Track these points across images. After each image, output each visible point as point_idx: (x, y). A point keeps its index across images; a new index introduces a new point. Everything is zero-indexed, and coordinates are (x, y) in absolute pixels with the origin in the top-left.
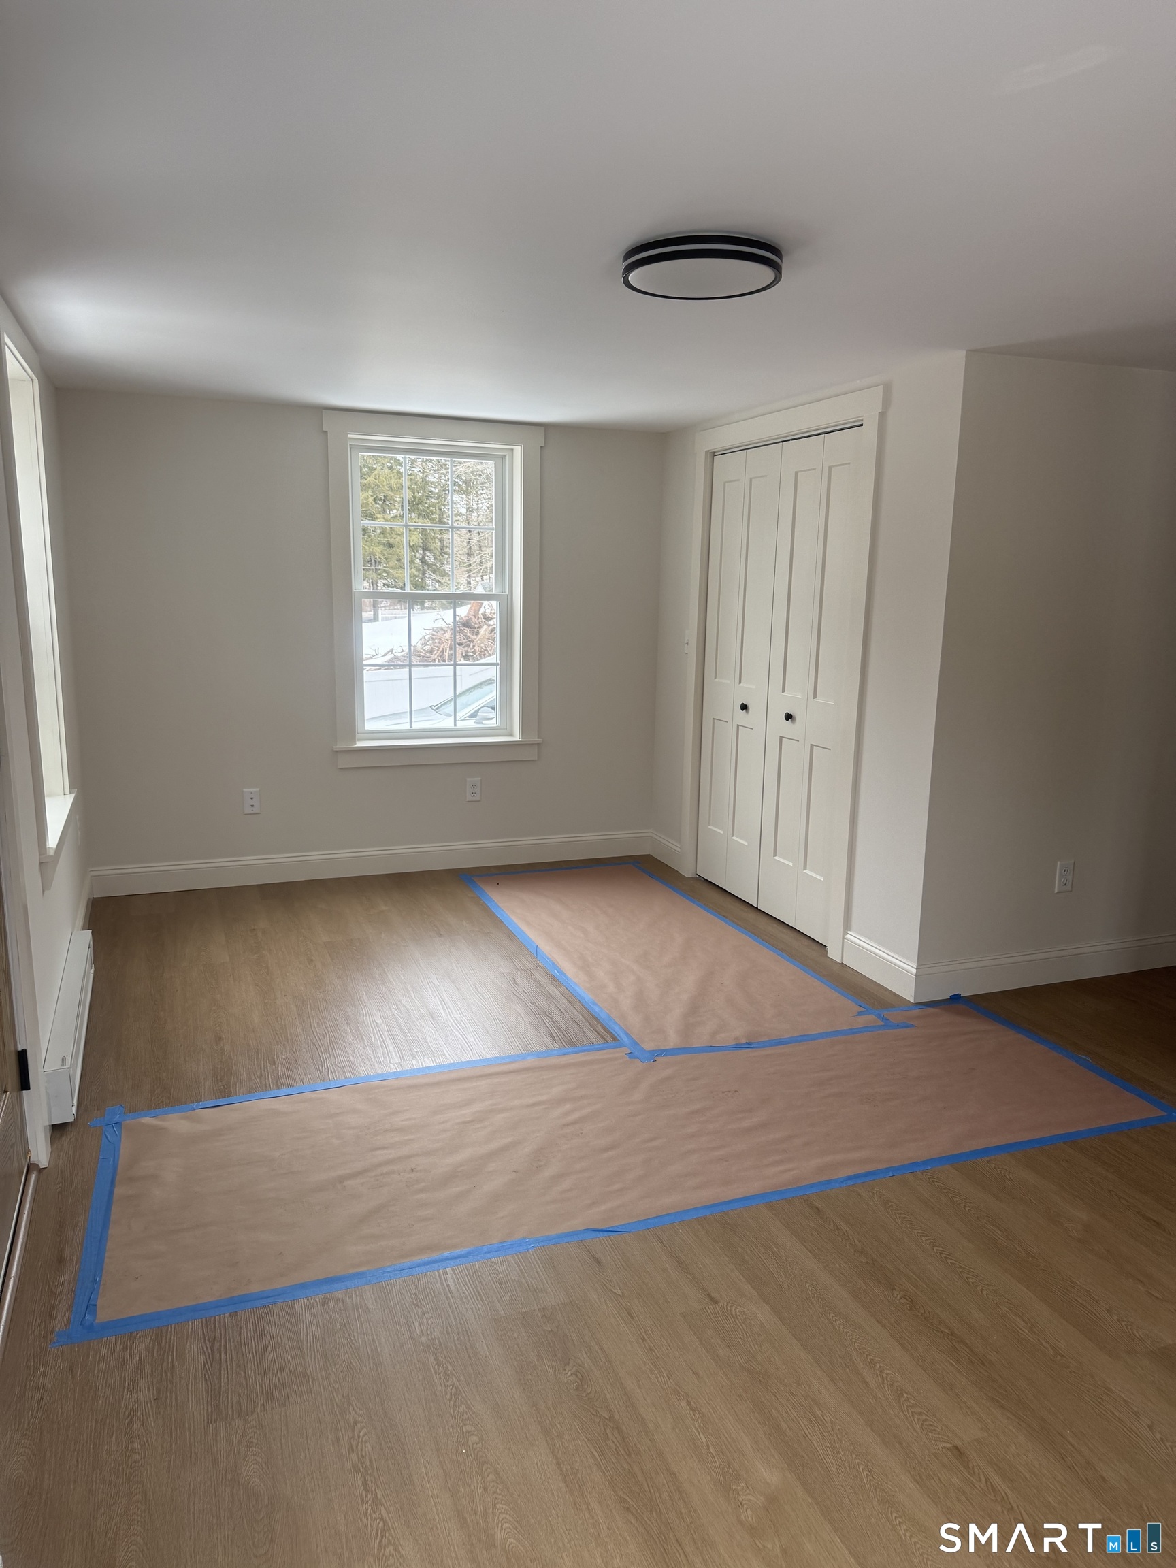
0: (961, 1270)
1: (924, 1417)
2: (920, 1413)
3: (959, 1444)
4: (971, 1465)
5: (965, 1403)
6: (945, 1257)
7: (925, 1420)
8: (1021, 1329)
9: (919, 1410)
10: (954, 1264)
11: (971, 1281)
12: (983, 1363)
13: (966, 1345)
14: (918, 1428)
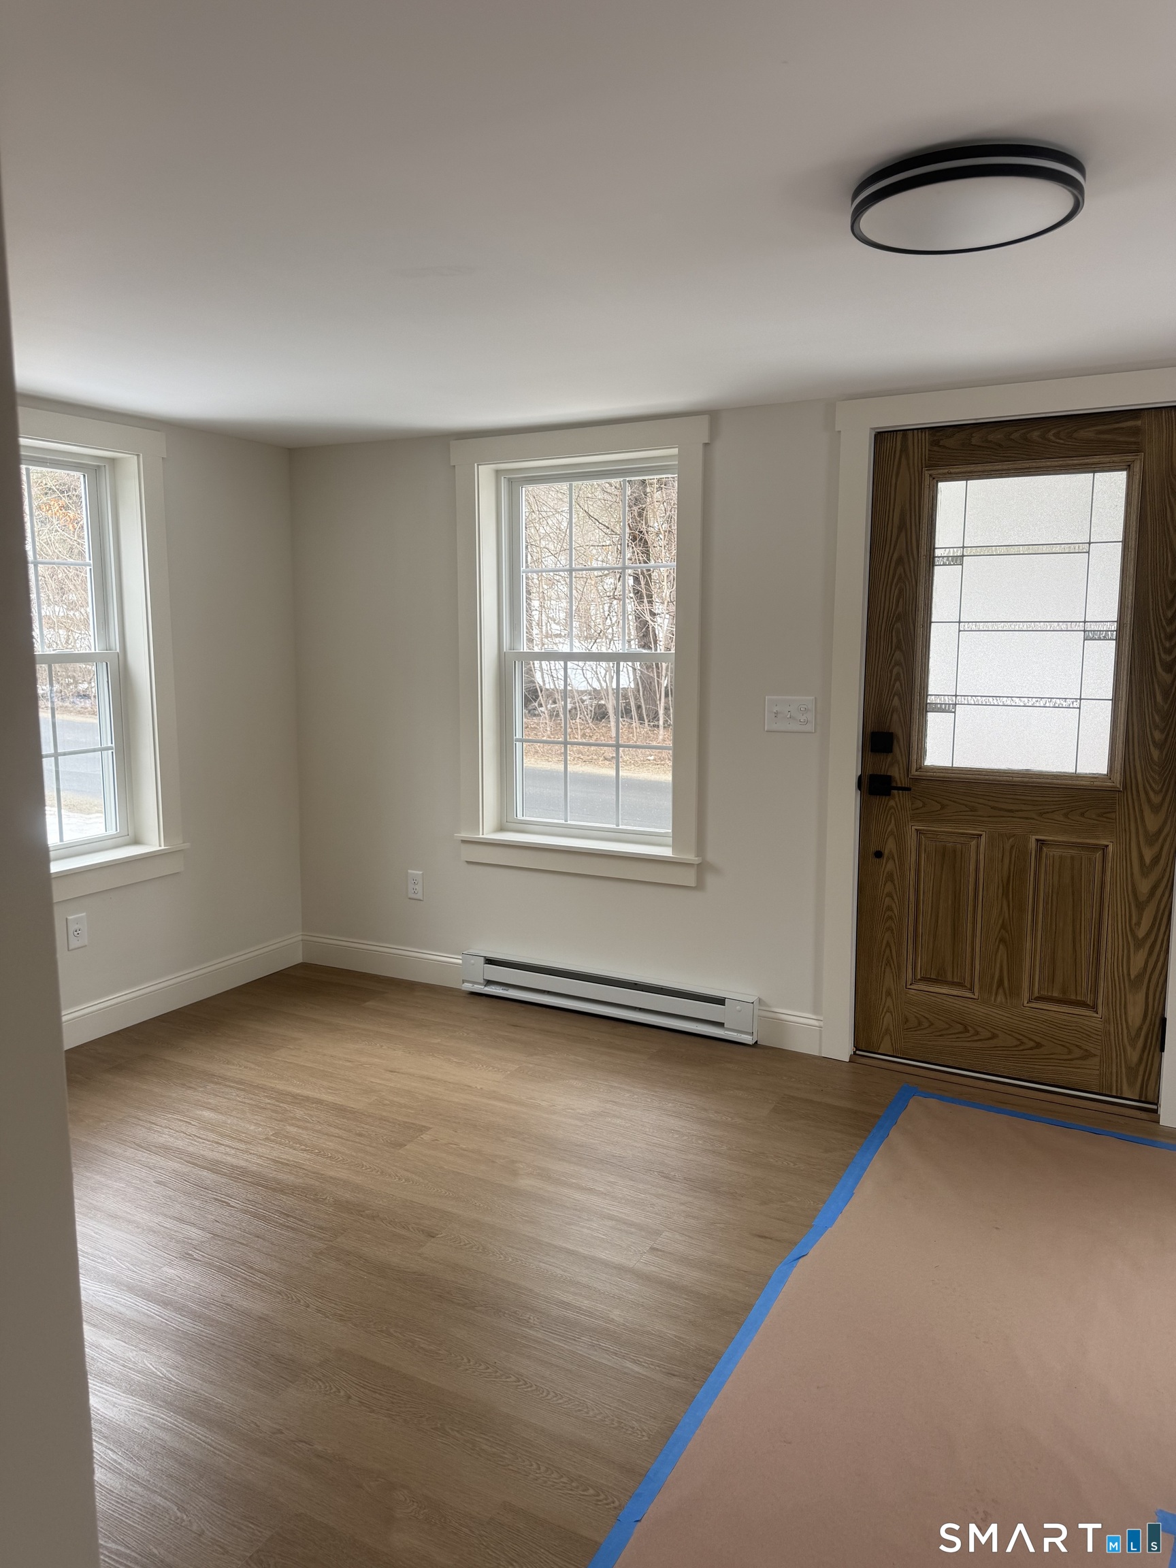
0: (498, 1374)
1: (462, 1244)
2: (465, 1245)
3: (433, 1240)
4: (421, 1232)
5: (440, 1264)
6: (519, 1381)
7: (460, 1242)
8: (421, 1339)
9: (467, 1247)
10: (507, 1378)
11: (483, 1367)
12: (440, 1296)
13: (459, 1304)
14: (462, 1237)
